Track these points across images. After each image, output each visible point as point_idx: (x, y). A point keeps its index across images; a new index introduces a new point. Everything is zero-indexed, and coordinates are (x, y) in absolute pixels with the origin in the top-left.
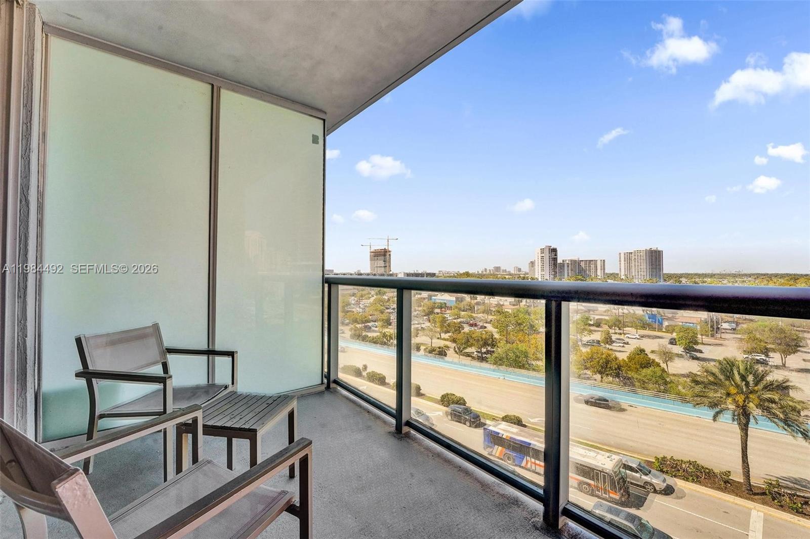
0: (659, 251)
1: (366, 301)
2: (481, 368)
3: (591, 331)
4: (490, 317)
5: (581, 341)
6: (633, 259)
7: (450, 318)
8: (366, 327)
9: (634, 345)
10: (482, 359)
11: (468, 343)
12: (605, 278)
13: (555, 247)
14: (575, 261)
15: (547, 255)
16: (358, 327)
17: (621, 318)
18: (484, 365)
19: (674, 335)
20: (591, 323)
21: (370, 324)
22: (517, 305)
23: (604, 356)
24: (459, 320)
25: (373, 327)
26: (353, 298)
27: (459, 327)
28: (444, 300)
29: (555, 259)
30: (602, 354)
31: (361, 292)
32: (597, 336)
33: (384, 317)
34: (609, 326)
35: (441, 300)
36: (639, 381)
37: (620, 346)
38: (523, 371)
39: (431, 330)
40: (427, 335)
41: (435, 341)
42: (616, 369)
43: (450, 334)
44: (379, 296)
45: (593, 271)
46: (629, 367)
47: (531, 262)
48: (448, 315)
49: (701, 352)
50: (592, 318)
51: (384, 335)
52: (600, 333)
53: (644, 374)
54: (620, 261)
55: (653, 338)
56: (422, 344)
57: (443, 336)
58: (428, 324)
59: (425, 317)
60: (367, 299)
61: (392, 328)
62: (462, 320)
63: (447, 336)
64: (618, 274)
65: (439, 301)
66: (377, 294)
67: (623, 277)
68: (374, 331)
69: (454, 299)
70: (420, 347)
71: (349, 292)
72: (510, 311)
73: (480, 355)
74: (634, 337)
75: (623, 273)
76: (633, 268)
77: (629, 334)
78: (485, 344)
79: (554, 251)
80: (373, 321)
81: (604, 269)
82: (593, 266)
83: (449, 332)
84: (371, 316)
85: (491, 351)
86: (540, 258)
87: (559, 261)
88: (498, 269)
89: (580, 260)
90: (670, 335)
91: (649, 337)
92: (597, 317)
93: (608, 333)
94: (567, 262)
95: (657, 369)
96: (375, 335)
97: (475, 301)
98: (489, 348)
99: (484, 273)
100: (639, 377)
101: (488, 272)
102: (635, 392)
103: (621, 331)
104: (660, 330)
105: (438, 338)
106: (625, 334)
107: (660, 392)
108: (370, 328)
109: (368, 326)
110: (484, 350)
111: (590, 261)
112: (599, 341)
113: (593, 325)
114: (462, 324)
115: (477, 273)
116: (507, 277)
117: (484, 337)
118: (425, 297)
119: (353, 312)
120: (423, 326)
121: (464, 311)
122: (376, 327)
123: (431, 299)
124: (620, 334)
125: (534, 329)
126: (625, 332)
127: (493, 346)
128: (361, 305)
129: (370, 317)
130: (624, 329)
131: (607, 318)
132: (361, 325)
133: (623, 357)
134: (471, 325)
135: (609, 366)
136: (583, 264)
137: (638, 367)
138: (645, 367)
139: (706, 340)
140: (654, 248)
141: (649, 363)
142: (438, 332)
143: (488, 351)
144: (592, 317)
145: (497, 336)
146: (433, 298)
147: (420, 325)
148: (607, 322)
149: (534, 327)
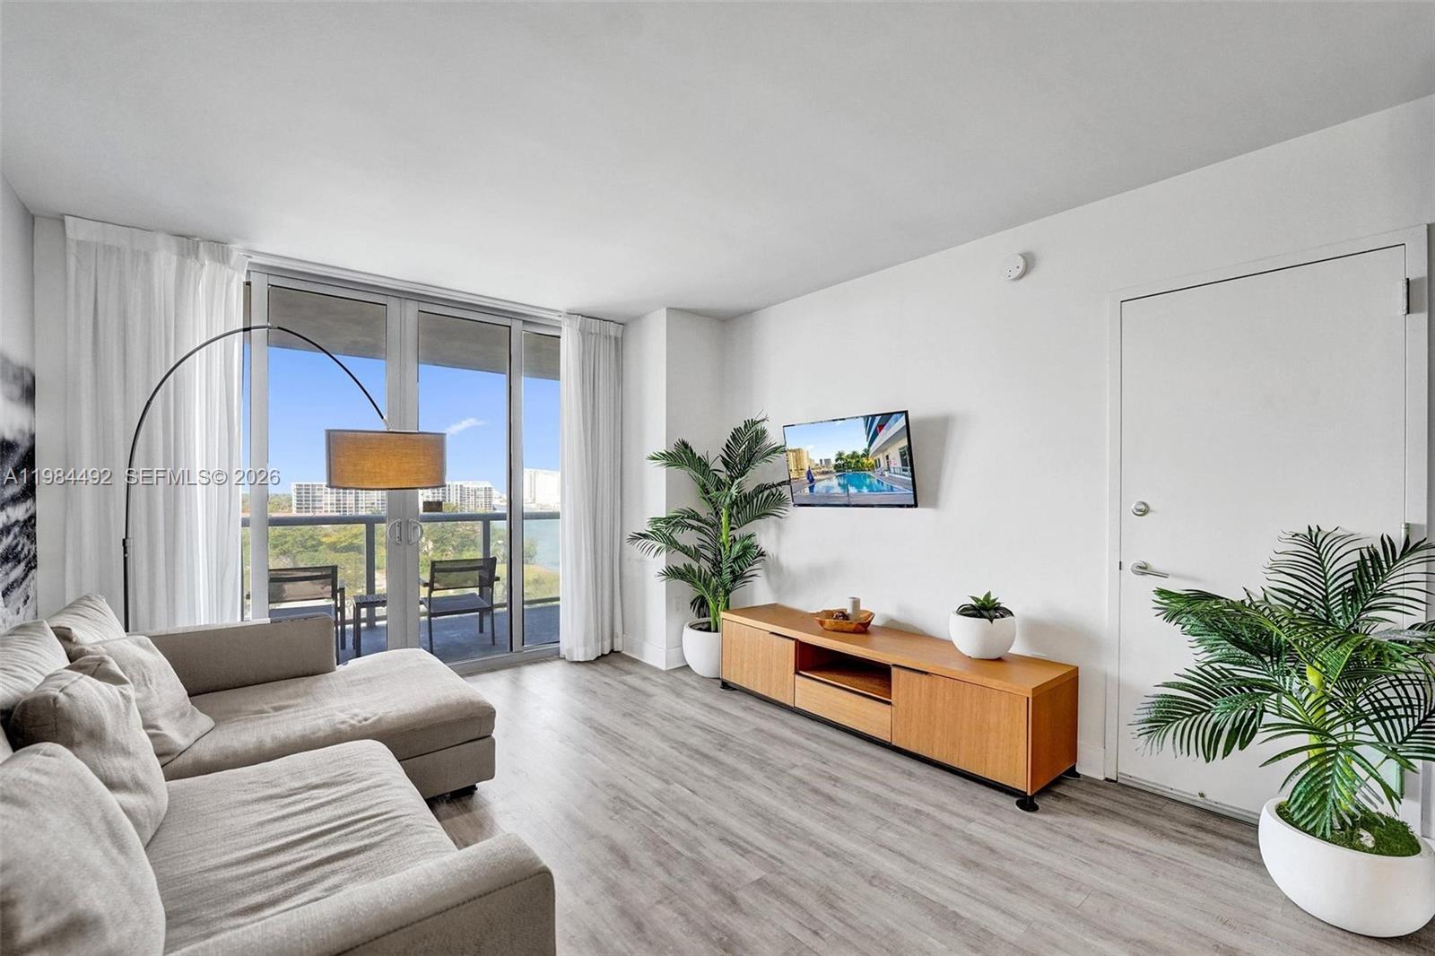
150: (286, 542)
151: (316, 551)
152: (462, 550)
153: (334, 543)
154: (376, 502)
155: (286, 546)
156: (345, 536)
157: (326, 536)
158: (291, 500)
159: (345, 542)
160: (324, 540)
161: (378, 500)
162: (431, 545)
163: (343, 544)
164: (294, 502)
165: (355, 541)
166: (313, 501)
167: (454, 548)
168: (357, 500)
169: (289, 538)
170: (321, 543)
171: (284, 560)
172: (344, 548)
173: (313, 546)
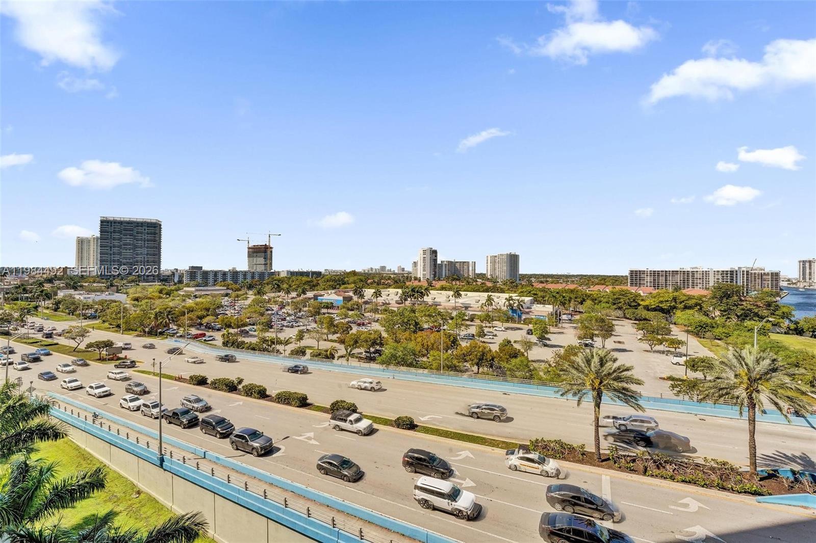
0: (517, 256)
1: (243, 302)
2: (370, 369)
3: (467, 326)
4: (377, 316)
5: (459, 335)
6: (497, 261)
7: (338, 318)
8: (242, 331)
9: (501, 337)
10: (371, 359)
11: (356, 343)
12: (475, 278)
13: (436, 249)
14: (451, 262)
15: (428, 256)
16: (233, 333)
17: (490, 314)
18: (373, 365)
19: (531, 327)
20: (467, 318)
21: (247, 328)
22: (402, 303)
23: (480, 350)
24: (347, 320)
25: (251, 331)
26: (226, 298)
27: (347, 328)
28: (332, 300)
29: (435, 260)
30: (479, 347)
31: (237, 292)
32: (473, 330)
33: (263, 319)
34: (480, 320)
35: (328, 299)
36: (510, 370)
37: (490, 338)
38: (413, 370)
39: (317, 332)
40: (313, 338)
41: (321, 343)
42: (490, 361)
43: (338, 335)
44: (258, 297)
45: (466, 271)
46: (501, 358)
47: (414, 262)
48: (336, 315)
49: (549, 339)
50: (467, 314)
51: (264, 340)
52: (475, 327)
53: (513, 364)
54: (487, 263)
55: (515, 330)
56: (308, 347)
57: (331, 337)
58: (314, 325)
59: (311, 318)
60: (244, 299)
61: (273, 332)
62: (350, 319)
63: (335, 337)
64: (485, 274)
65: (326, 301)
66: (255, 295)
67: (489, 277)
68: (252, 336)
69: (341, 298)
70: (305, 351)
71: (222, 292)
72: (396, 309)
73: (368, 355)
74: (501, 329)
75: (489, 274)
76: (497, 269)
77: (496, 327)
78: (374, 343)
79: (434, 253)
80: (250, 324)
81: (475, 270)
82: (466, 267)
83: (337, 333)
84: (248, 318)
85: (379, 350)
86: (422, 259)
87: (439, 262)
88: (383, 268)
89: (456, 261)
90: (527, 326)
91: (512, 329)
92: (471, 313)
93: (481, 327)
94: (445, 263)
95: (523, 358)
96: (254, 340)
97: (363, 300)
98: (378, 348)
99: (371, 272)
100: (510, 366)
101: (374, 271)
102: (506, 381)
103: (491, 325)
104: (519, 323)
105: (325, 340)
106: (493, 327)
107: (526, 378)
108: (248, 332)
109: (245, 330)
110: (372, 350)
111: (464, 262)
112: (474, 335)
113: (468, 320)
114: (350, 324)
115: (363, 272)
116: (392, 276)
117: (372, 337)
118: (311, 297)
119: (227, 315)
120: (309, 327)
121: (352, 310)
122: (255, 331)
123: (317, 299)
124: (490, 327)
125: (419, 326)
126: (493, 325)
127: (381, 345)
128: (236, 307)
129: (248, 320)
130: (493, 322)
131: (479, 313)
132: (236, 330)
133: (495, 348)
134: (359, 325)
135: (485, 358)
136: (458, 265)
137: (508, 357)
138: (513, 357)
139: (552, 329)
140: (513, 253)
141: (516, 353)
142: (325, 334)
143: (377, 350)
144: (467, 312)
145: (384, 335)
146: (319, 298)
147: (305, 327)
148: (479, 317)
149: (419, 324)
150: (620, 302)
151: (636, 309)
152: (744, 319)
153: (647, 305)
154: (679, 281)
155: (620, 304)
156: (654, 302)
157: (642, 300)
158: (627, 279)
159: (654, 305)
160: (641, 303)
161: (680, 280)
162: (718, 313)
163: (653, 307)
164: (629, 280)
165: (661, 305)
166: (640, 280)
167: (738, 317)
168: (666, 280)
169: (622, 300)
170: (639, 305)
171: (619, 312)
172: (653, 308)
173: (636, 306)
